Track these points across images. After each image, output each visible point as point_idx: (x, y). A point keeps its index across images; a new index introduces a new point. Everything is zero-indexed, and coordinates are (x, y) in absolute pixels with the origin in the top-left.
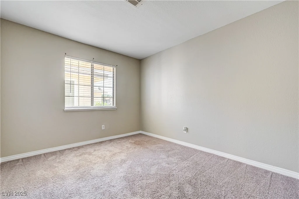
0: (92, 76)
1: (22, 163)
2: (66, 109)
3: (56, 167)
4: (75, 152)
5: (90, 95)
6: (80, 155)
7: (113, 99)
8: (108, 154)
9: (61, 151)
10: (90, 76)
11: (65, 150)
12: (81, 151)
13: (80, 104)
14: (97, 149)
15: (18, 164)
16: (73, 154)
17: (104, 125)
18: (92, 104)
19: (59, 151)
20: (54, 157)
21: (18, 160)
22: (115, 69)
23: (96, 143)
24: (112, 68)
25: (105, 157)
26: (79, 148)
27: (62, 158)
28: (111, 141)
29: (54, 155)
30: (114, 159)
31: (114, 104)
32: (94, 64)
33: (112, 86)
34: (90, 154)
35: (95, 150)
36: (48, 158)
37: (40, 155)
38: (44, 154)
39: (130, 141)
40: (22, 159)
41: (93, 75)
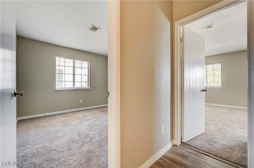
0: (73, 68)
1: (31, 120)
2: (56, 89)
3: (50, 122)
4: (62, 115)
5: (72, 80)
6: (65, 117)
7: (88, 83)
8: (82, 116)
9: (53, 115)
10: (72, 68)
11: (56, 114)
12: (66, 115)
13: (65, 86)
14: (75, 114)
15: (28, 121)
16: (61, 116)
17: (82, 100)
18: (73, 86)
19: (52, 115)
20: (49, 118)
21: (28, 119)
22: (89, 63)
23: (76, 111)
24: (87, 63)
25: (80, 117)
26: (65, 113)
27: (54, 118)
28: (86, 110)
29: (49, 117)
30: (85, 118)
31: (88, 86)
32: (75, 61)
33: (87, 74)
34: (71, 116)
35: (75, 115)
36: (46, 118)
37: (41, 117)
38: (43, 116)
39: (99, 110)
40: (31, 119)
41: (75, 67)
